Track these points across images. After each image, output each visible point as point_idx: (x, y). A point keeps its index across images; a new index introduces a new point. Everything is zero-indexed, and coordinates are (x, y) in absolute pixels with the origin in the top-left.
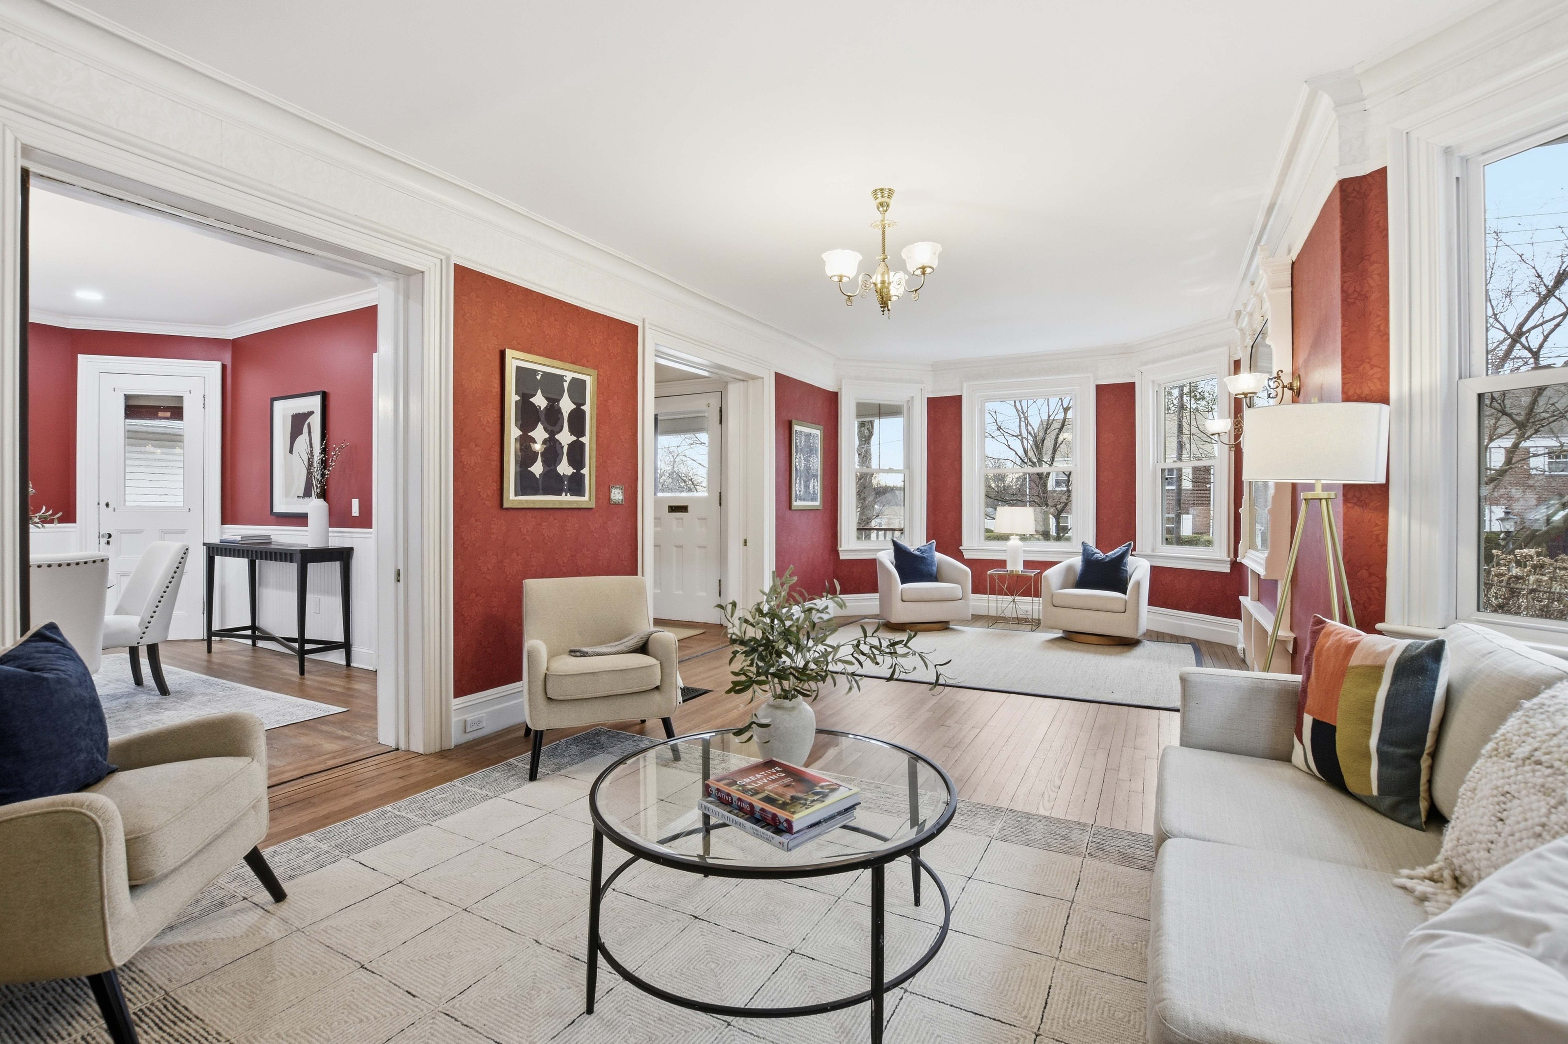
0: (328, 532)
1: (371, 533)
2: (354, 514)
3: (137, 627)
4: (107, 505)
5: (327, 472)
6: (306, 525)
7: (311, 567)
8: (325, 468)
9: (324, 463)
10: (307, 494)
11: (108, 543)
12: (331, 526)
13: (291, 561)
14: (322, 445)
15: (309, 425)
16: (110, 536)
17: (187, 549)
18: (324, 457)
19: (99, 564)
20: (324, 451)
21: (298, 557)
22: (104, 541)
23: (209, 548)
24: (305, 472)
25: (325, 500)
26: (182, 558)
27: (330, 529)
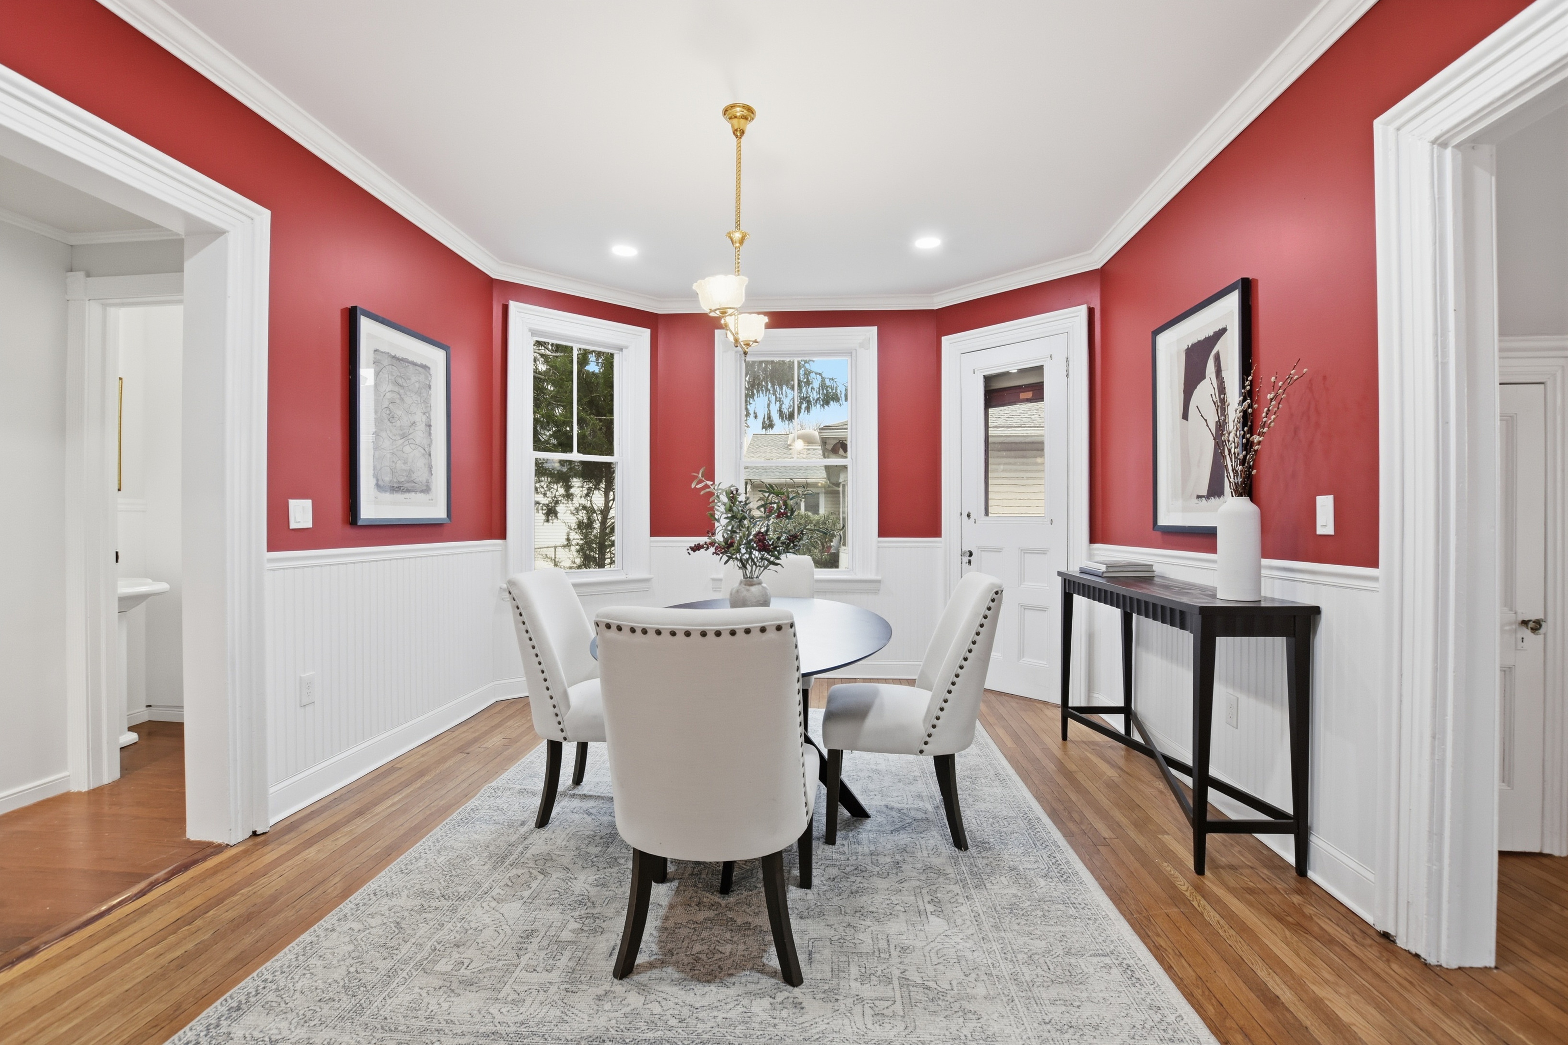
0: (1259, 567)
1: (1375, 579)
2: (1320, 531)
3: (921, 723)
4: (969, 516)
5: (1256, 438)
6: (1213, 549)
7: (1222, 644)
8: (1251, 432)
9: (1248, 420)
10: (1215, 490)
11: (970, 562)
12: (1266, 554)
13: (1183, 627)
14: (1244, 387)
15: (1217, 358)
16: (971, 554)
17: (997, 593)
18: (1250, 406)
19: (772, 634)
20: (1249, 394)
21: (1195, 620)
22: (966, 559)
23: (1065, 579)
24: (1210, 444)
25: (1252, 500)
26: (989, 609)
27: (1265, 562)
